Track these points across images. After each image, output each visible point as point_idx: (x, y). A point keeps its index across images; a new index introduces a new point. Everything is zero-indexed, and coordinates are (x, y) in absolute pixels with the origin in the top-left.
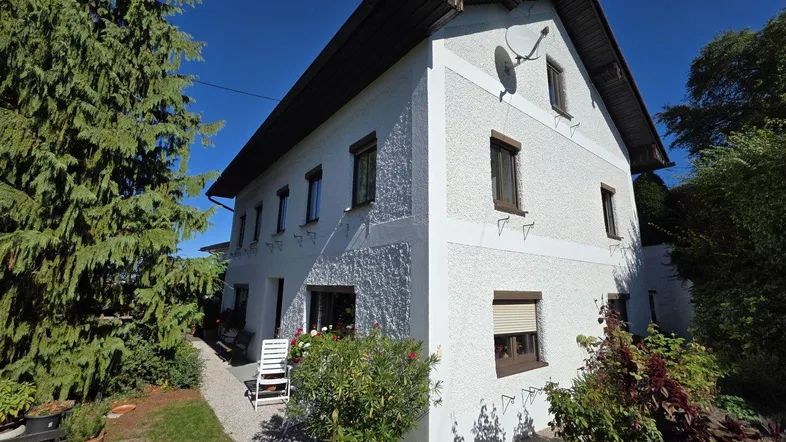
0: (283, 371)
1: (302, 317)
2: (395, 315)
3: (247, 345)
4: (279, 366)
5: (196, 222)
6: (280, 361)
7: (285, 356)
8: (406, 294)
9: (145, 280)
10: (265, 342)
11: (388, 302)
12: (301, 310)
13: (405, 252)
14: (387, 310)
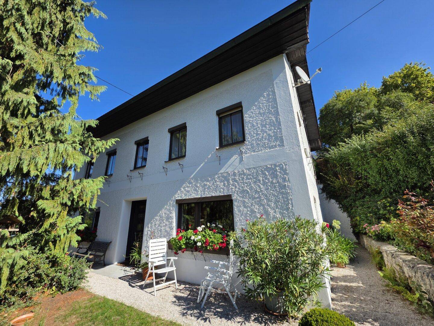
0: (164, 262)
1: (171, 223)
2: (277, 207)
3: (105, 252)
4: (162, 259)
5: (97, 149)
6: (162, 255)
7: (165, 250)
8: (288, 193)
9: (46, 193)
10: (151, 241)
11: (269, 200)
12: (169, 218)
13: (281, 168)
14: (269, 205)
